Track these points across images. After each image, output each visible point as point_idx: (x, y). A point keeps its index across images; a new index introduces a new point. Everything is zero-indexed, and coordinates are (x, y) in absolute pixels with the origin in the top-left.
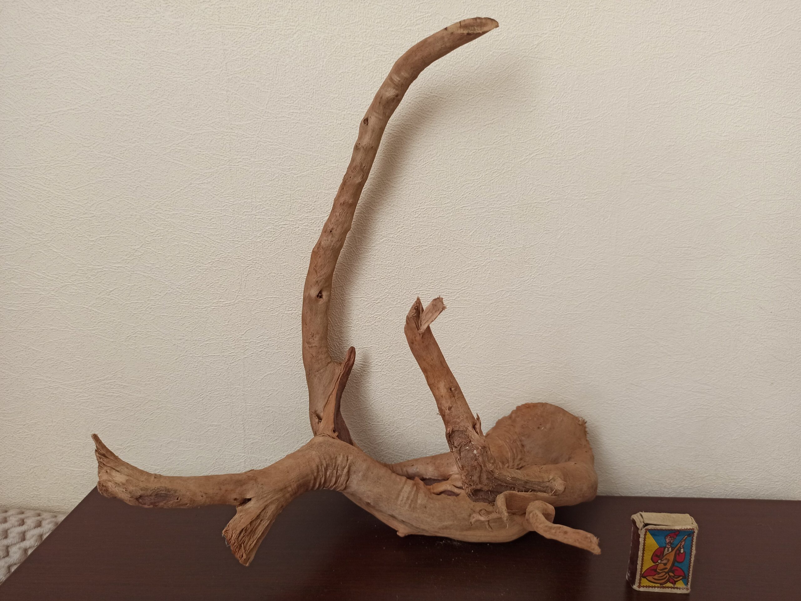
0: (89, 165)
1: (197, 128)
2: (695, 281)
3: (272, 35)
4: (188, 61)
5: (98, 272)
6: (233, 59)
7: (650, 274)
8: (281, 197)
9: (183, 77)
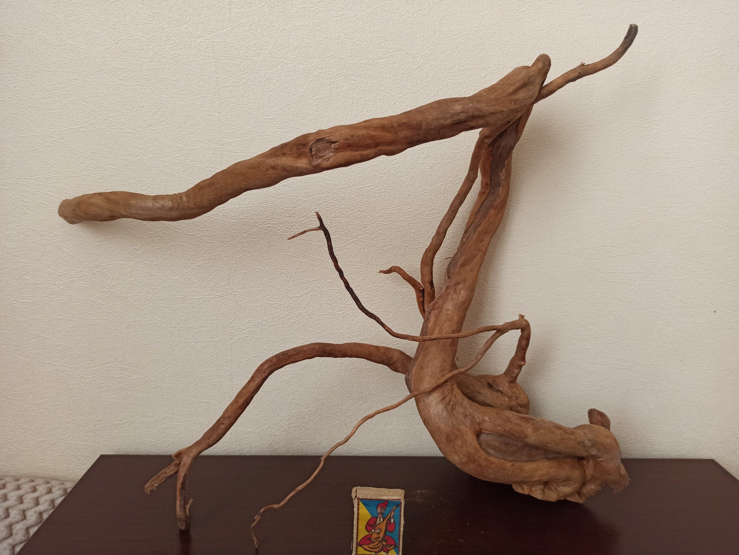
0: (97, 176)
1: (192, 144)
2: (617, 275)
3: (259, 66)
4: (185, 87)
5: (103, 269)
6: (224, 85)
7: (579, 269)
8: (265, 204)
9: (181, 100)
